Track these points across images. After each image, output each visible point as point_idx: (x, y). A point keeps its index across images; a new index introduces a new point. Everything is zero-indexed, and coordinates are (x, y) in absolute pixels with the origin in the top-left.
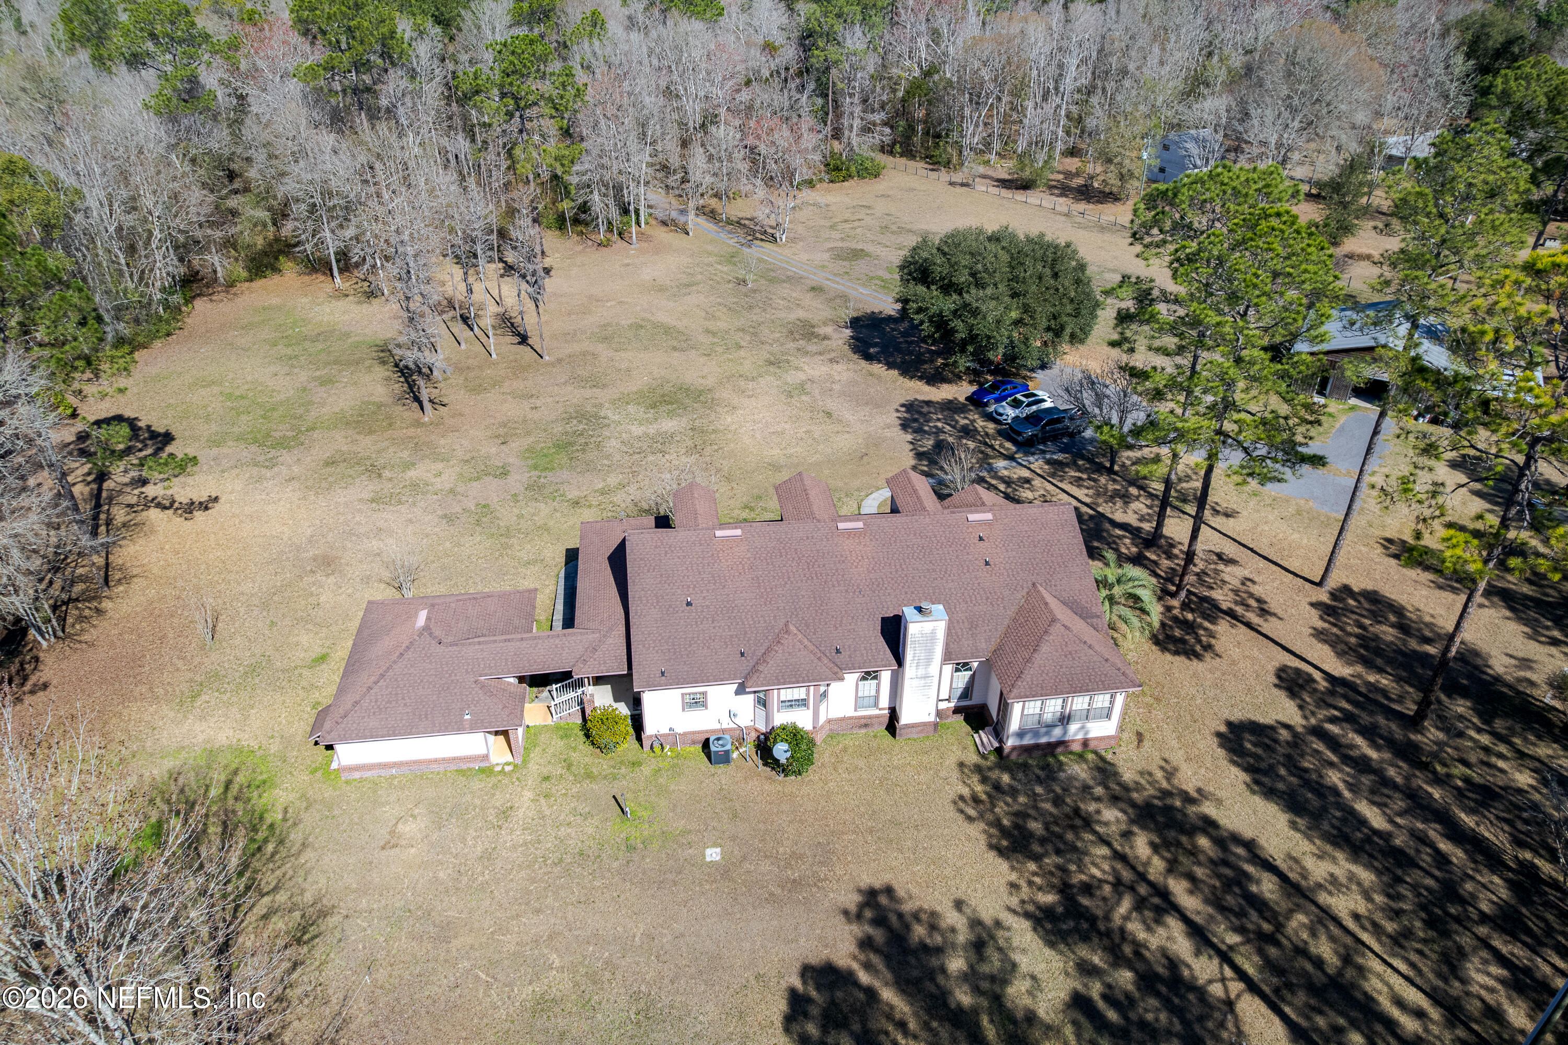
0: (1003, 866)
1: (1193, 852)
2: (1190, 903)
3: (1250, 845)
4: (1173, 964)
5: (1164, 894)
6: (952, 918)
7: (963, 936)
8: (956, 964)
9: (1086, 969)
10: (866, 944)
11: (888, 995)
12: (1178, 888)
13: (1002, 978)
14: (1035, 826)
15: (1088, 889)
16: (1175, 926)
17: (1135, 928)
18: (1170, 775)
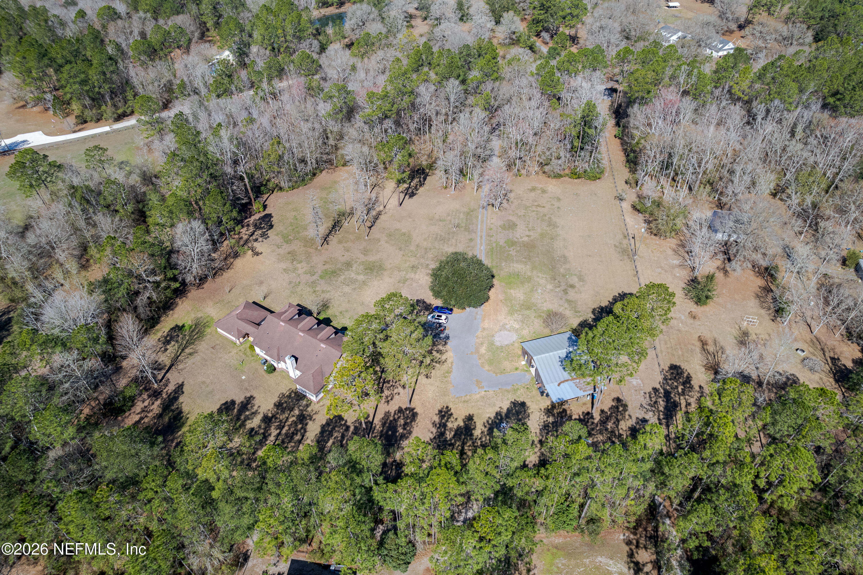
0: (272, 406)
1: (297, 426)
2: (284, 431)
3: (305, 431)
4: (270, 435)
5: (284, 427)
6: (255, 408)
7: (253, 411)
8: (247, 413)
9: (259, 427)
10: (242, 402)
11: (236, 410)
12: (286, 428)
13: (249, 419)
14: (285, 405)
15: (276, 418)
16: (278, 431)
17: (273, 427)
18: (316, 413)
